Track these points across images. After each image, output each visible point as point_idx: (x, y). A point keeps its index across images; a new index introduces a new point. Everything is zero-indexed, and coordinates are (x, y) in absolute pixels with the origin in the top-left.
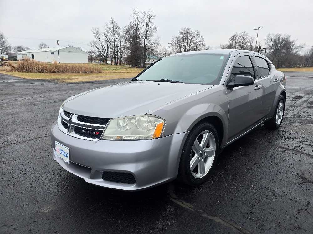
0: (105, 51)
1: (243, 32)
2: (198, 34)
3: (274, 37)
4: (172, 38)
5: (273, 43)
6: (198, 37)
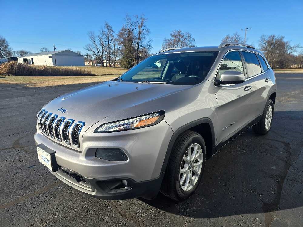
0: (100, 54)
1: (235, 33)
2: (190, 36)
3: (268, 38)
4: (164, 41)
5: (266, 44)
6: (189, 39)
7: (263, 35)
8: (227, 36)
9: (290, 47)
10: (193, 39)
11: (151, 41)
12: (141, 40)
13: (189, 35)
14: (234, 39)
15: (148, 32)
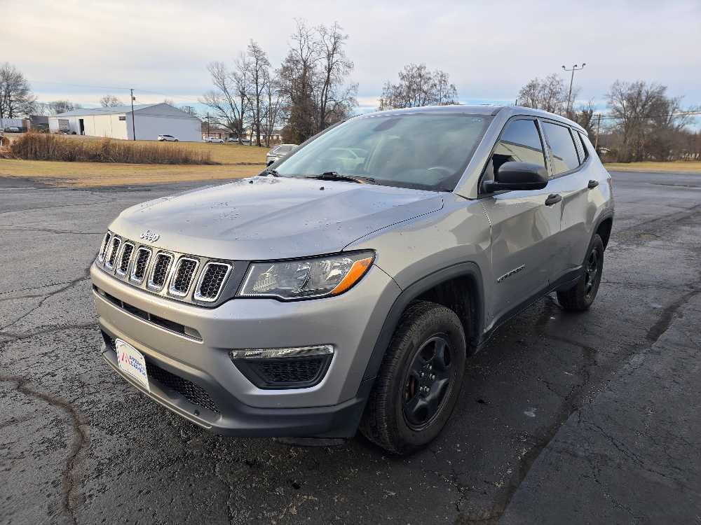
0: (237, 115)
1: (551, 76)
2: (443, 80)
3: (629, 89)
4: (384, 89)
5: (625, 102)
6: (443, 87)
7: (617, 81)
8: (533, 81)
9: (682, 112)
10: (451, 86)
11: (354, 87)
12: (332, 85)
13: (442, 76)
14: (547, 89)
15: (350, 67)
